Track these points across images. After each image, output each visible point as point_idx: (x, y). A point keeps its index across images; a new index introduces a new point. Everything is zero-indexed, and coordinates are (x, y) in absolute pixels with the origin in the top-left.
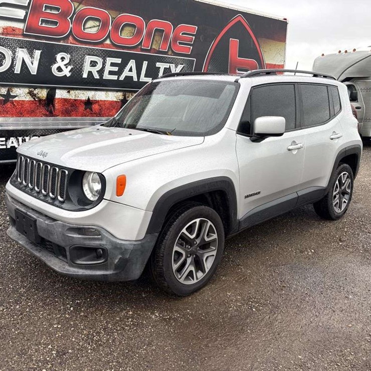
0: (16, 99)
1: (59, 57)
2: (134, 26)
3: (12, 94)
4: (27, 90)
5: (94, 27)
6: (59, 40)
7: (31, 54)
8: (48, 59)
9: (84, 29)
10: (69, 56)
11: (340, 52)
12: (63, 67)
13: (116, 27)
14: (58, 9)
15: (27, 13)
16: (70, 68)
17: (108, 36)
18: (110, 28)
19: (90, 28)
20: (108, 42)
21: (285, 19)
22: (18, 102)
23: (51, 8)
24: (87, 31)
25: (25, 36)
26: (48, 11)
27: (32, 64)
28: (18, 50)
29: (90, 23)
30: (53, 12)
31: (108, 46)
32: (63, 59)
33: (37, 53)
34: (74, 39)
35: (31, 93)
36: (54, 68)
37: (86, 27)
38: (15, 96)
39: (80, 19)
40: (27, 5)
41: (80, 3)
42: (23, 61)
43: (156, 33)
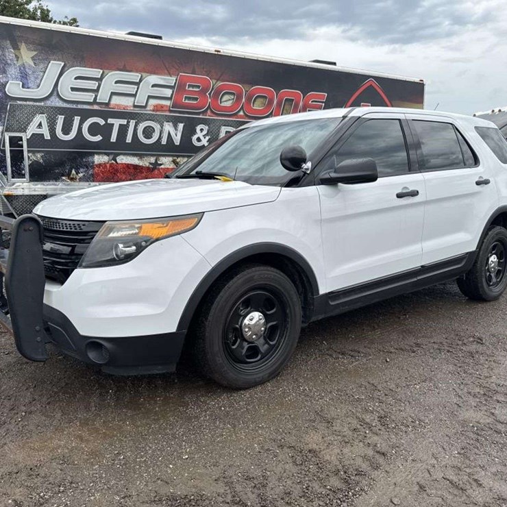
0: (162, 166)
1: (198, 128)
2: (265, 97)
3: (159, 162)
4: (171, 159)
5: (230, 100)
6: (199, 114)
7: (176, 127)
8: (189, 131)
9: (221, 103)
10: (207, 127)
11: (493, 111)
12: (202, 138)
13: (249, 99)
14: (199, 87)
15: (173, 92)
16: (207, 138)
17: (242, 108)
18: (244, 100)
19: (226, 101)
20: (241, 113)
21: (422, 81)
22: (164, 169)
23: (193, 86)
24: (223, 104)
25: (171, 111)
26: (191, 89)
27: (176, 135)
28: (166, 124)
29: (226, 97)
30: (194, 89)
31: (241, 117)
32: (202, 130)
33: (181, 126)
34: (212, 112)
35: (174, 161)
36: (194, 138)
37: (222, 100)
38: (161, 165)
39: (217, 94)
40: (173, 85)
41: (217, 80)
42: (169, 133)
43: (287, 103)
